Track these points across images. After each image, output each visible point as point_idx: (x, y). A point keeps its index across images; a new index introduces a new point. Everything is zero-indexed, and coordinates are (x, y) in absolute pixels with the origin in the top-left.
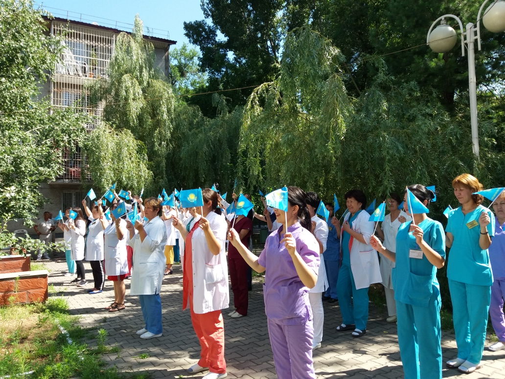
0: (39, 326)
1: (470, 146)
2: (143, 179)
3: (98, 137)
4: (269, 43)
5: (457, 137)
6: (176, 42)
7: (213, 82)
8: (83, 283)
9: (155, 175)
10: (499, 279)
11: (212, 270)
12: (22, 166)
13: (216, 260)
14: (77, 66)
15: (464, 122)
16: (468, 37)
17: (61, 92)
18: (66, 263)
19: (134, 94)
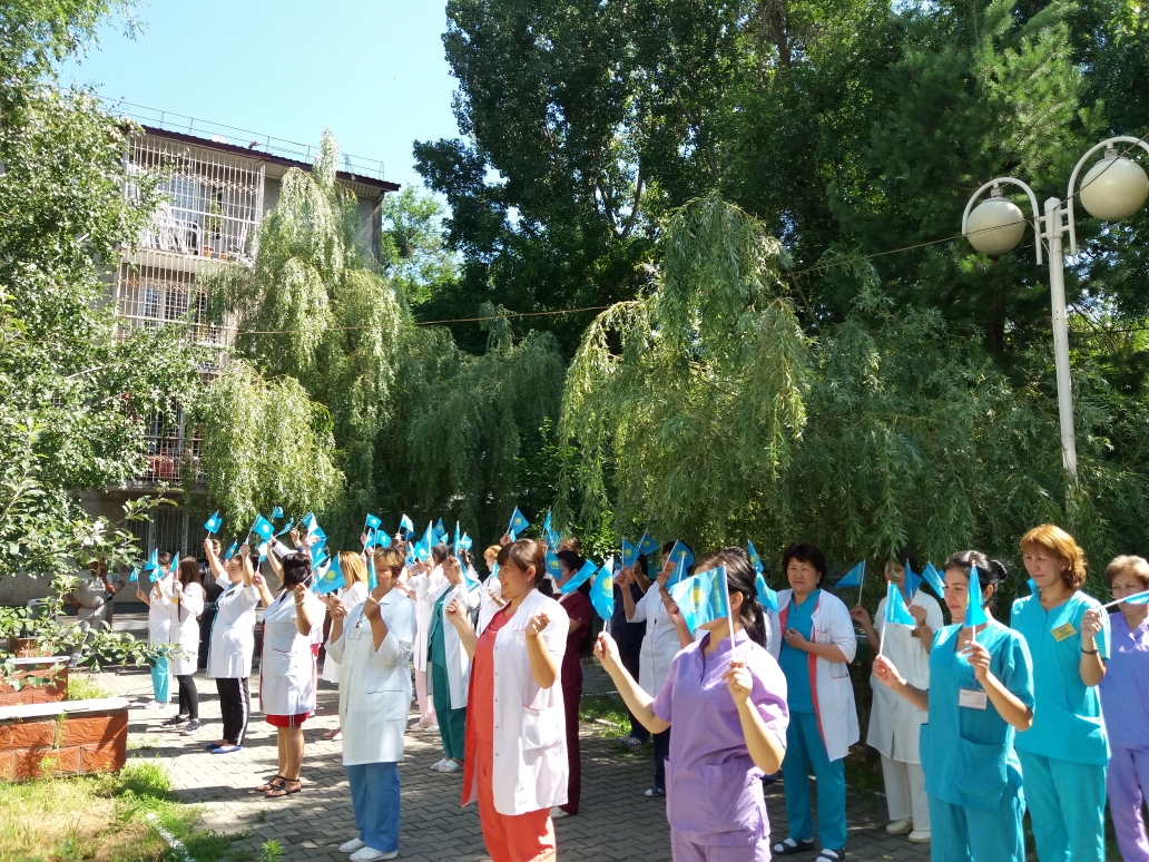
0: (114, 829)
1: (1057, 452)
2: (323, 488)
3: (227, 394)
4: (598, 194)
5: (1029, 432)
6: (399, 186)
7: (474, 272)
8: (193, 726)
9: (351, 479)
10: (1133, 747)
11: (536, 721)
12: (61, 454)
13: (543, 698)
14: (177, 230)
15: (1042, 399)
16: (1049, 227)
17: (138, 285)
18: (150, 676)
19: (310, 302)
